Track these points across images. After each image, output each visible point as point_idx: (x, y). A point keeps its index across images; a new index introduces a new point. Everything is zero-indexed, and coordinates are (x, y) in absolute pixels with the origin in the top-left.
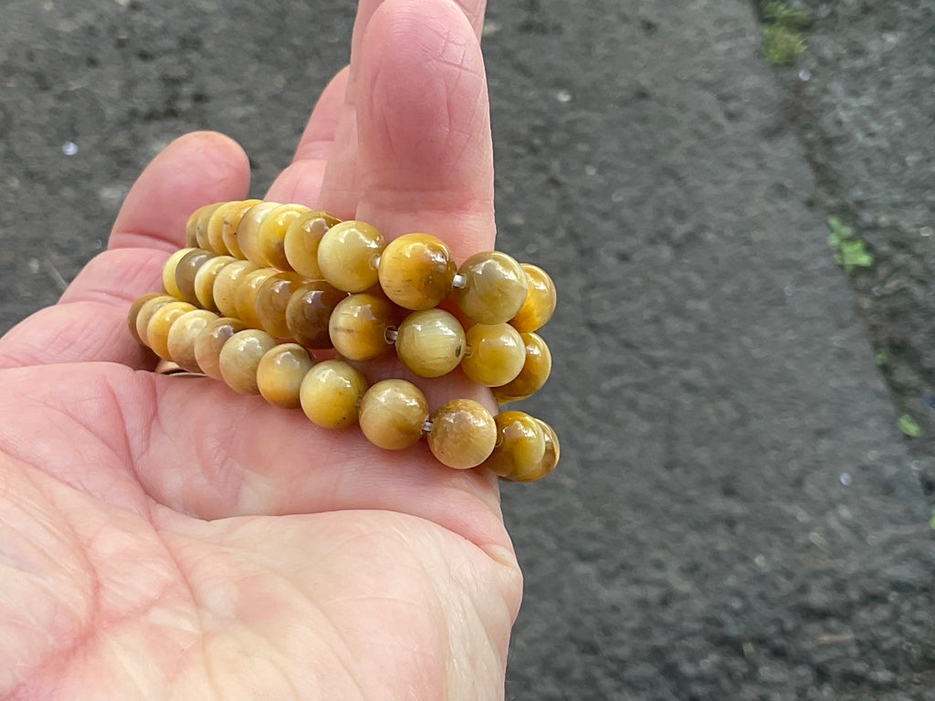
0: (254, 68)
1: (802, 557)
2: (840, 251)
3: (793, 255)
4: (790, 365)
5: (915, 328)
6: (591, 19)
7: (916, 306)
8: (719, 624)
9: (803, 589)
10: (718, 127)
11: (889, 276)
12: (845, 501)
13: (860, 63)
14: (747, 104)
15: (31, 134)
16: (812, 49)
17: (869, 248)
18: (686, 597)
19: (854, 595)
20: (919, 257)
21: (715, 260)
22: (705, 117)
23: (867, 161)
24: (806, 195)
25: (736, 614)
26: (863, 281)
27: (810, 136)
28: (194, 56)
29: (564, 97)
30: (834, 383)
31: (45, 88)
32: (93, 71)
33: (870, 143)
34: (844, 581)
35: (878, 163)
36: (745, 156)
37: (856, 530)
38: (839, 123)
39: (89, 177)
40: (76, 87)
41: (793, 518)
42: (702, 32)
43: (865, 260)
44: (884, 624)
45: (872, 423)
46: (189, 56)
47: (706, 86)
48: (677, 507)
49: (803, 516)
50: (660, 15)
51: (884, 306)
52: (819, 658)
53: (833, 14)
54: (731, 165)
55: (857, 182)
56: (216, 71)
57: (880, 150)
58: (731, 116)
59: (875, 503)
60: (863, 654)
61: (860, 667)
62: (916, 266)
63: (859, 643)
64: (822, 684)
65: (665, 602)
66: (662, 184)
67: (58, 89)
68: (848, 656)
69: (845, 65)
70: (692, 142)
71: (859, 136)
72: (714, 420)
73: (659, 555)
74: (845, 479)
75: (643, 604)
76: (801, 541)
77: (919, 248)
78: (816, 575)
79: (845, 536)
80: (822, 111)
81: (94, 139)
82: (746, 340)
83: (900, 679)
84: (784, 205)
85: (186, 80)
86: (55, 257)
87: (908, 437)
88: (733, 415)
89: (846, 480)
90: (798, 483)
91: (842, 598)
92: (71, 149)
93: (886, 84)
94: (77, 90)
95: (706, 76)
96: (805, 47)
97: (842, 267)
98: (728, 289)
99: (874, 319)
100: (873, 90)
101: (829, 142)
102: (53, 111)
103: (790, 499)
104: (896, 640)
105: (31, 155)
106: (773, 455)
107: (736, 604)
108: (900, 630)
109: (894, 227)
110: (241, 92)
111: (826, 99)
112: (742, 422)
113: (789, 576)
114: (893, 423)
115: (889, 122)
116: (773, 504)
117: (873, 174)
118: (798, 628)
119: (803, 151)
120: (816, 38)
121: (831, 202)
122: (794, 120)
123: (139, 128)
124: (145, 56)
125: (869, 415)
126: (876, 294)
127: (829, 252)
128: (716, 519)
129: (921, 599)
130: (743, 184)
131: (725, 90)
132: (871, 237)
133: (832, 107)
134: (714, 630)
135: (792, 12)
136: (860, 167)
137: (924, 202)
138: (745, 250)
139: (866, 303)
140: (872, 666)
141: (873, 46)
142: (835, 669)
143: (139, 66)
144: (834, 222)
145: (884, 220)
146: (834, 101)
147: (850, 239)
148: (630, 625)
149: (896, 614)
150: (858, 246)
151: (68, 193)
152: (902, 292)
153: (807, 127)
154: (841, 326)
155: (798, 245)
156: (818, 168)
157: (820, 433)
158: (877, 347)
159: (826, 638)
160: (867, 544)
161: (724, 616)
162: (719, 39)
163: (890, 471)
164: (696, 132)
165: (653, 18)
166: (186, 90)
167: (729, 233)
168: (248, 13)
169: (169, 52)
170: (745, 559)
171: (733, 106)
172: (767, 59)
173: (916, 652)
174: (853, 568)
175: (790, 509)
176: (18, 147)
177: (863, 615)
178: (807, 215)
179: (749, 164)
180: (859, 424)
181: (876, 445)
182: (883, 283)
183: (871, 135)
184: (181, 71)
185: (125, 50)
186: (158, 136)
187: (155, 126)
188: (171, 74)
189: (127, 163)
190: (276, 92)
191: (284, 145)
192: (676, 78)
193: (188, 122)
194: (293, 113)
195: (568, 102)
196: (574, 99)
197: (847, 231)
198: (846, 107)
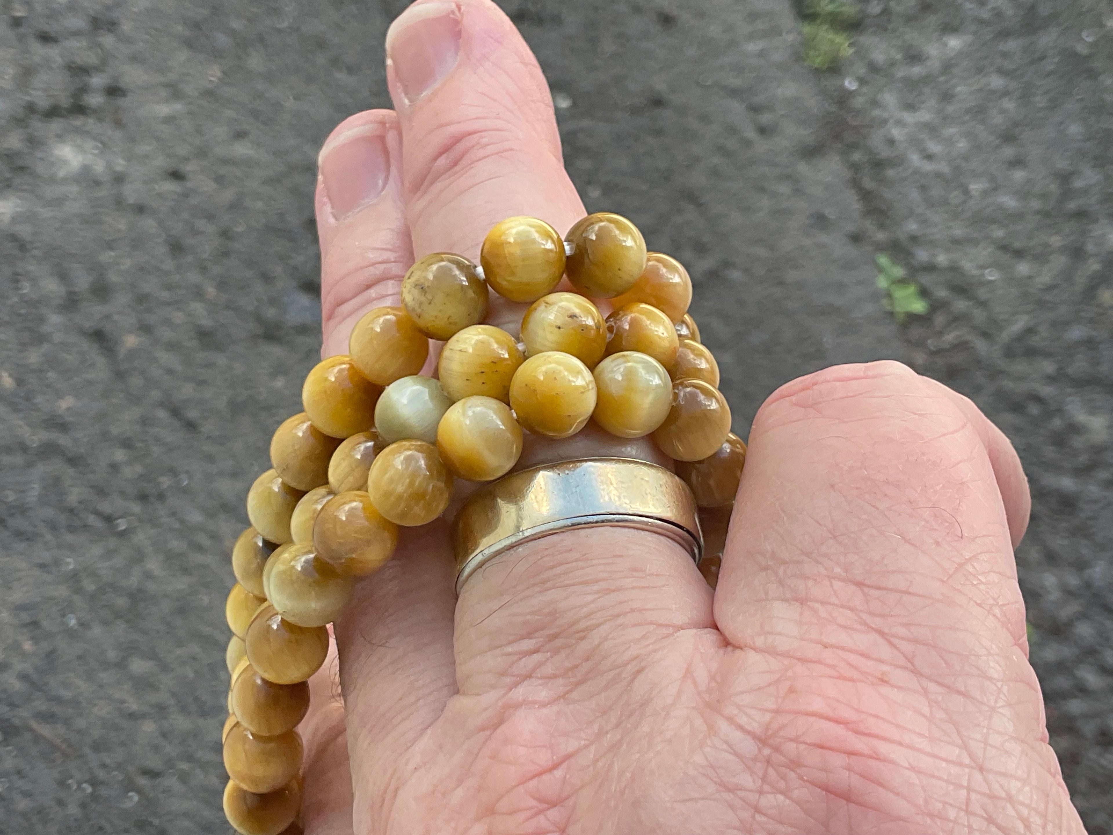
0: (182, 55)
2: (889, 295)
6: (597, 9)
7: (978, 362)
10: (748, 143)
11: (947, 326)
13: (917, 70)
14: (782, 116)
16: (861, 53)
17: (924, 293)
20: (983, 304)
21: (741, 303)
22: (732, 130)
23: (923, 188)
24: (850, 227)
26: (916, 332)
27: (856, 156)
28: (108, 40)
29: (563, 103)
33: (928, 167)
35: (936, 192)
36: (779, 179)
38: (891, 142)
42: (729, 28)
43: (919, 306)
46: (102, 40)
47: (734, 93)
50: (680, 6)
51: (940, 362)
53: (886, 11)
54: (762, 190)
55: (911, 213)
56: (134, 59)
57: (939, 175)
58: (763, 131)
62: (979, 315)
66: (679, 210)
69: (899, 73)
70: (716, 160)
71: (915, 159)
77: (982, 294)
80: (871, 127)
84: (823, 238)
85: (99, 69)
93: (947, 97)
95: (735, 82)
96: (852, 50)
97: (891, 314)
98: (757, 338)
100: (932, 103)
101: (878, 164)
109: (954, 269)
110: (166, 85)
111: (876, 113)
115: (950, 141)
117: (930, 204)
119: (848, 174)
120: (866, 39)
121: (881, 236)
122: (837, 137)
123: (38, 126)
124: (45, 38)
126: (932, 348)
127: (876, 296)
130: (774, 214)
131: (756, 100)
132: (926, 279)
133: (885, 122)
135: (838, 7)
136: (915, 195)
137: (989, 238)
138: (777, 292)
139: (919, 358)
141: (933, 50)
143: (39, 51)
144: (883, 260)
145: (942, 259)
146: (886, 115)
147: (902, 282)
150: (912, 289)
152: (961, 346)
153: (854, 146)
155: (840, 288)
156: (865, 196)
162: (751, 37)
164: (722, 151)
165: (672, 9)
166: (97, 81)
167: (759, 271)
169: (77, 33)
171: (765, 118)
172: (806, 64)
178: (852, 251)
179: (784, 189)
182: (940, 334)
183: (929, 157)
184: (91, 58)
185: (22, 30)
186: (60, 138)
187: (56, 125)
188: (79, 61)
189: (22, 169)
190: (209, 86)
191: (219, 151)
192: (698, 84)
193: (100, 120)
194: (229, 113)
195: (568, 109)
196: (575, 105)
197: (899, 272)
198: (899, 123)
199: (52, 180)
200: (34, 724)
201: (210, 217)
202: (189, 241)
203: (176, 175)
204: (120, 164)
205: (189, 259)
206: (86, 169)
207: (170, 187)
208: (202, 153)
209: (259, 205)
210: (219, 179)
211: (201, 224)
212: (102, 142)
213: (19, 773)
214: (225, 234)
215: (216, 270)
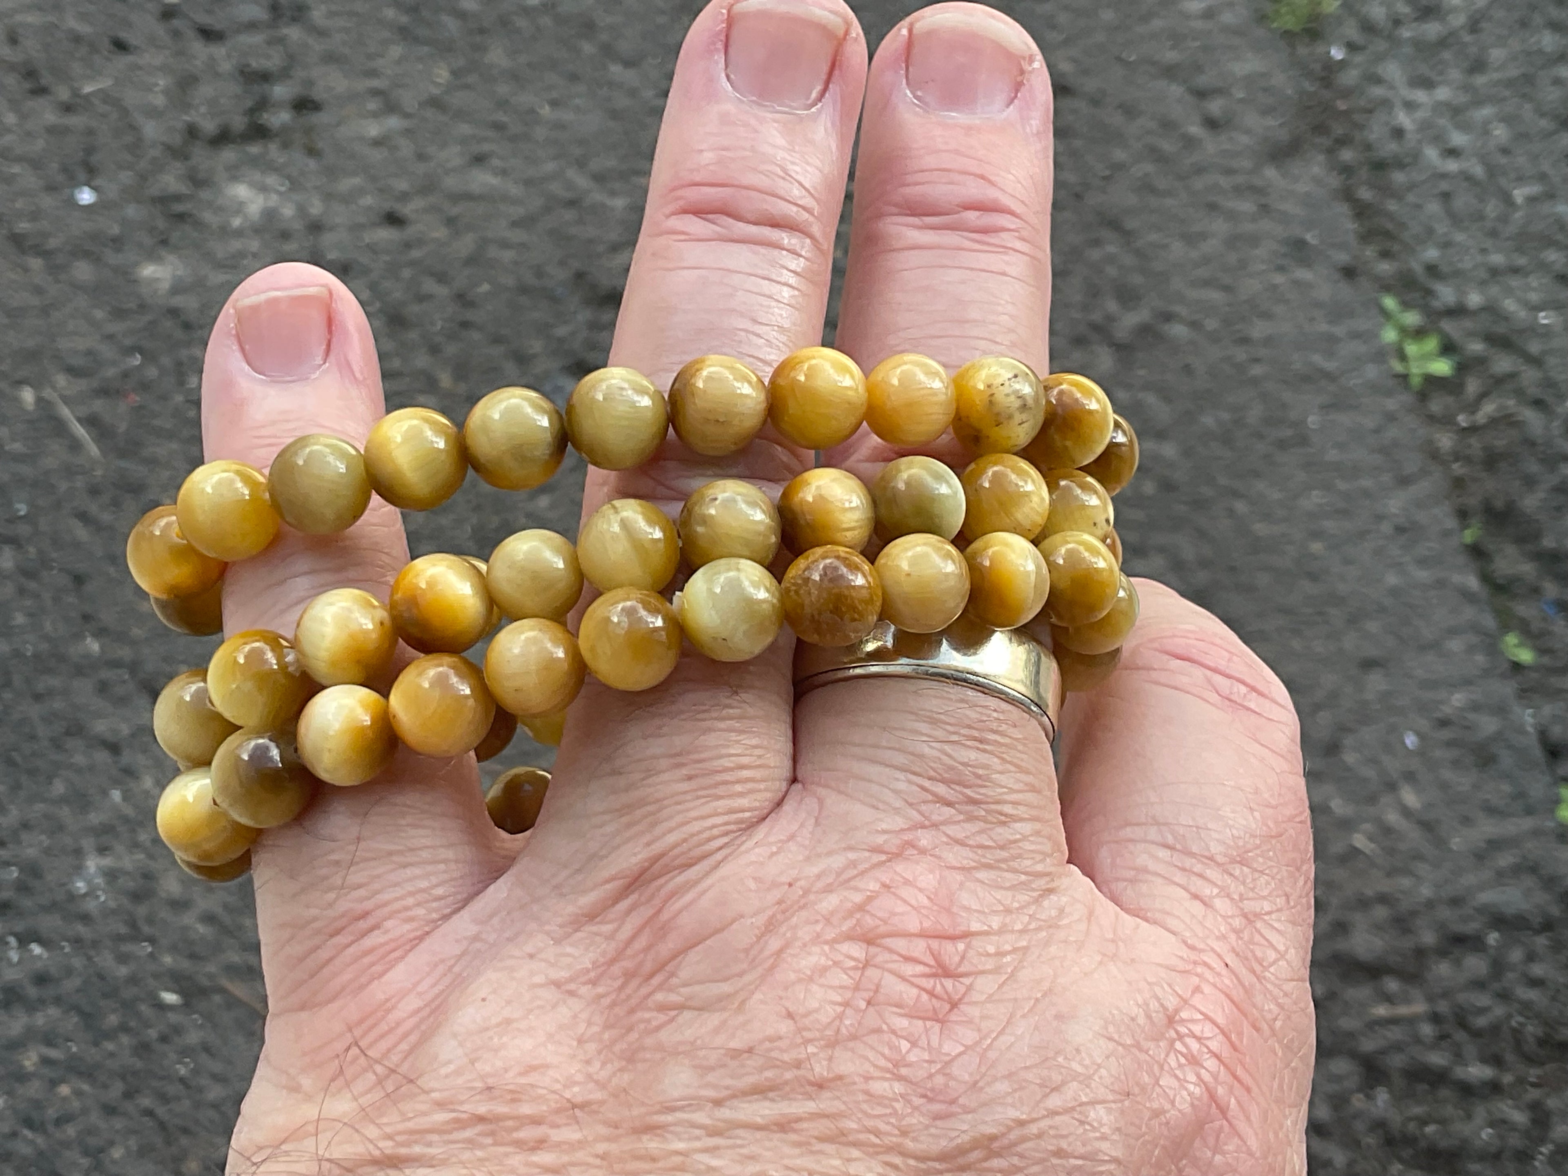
0: (396, 51)
1: (1340, 874)
2: (1403, 357)
3: (1318, 359)
4: (1317, 547)
5: (1530, 482)
7: (1531, 443)
9: (1341, 928)
10: (1190, 143)
11: (1483, 396)
12: (1410, 777)
13: (1432, 29)
14: (1241, 101)
16: (1350, 6)
17: (1448, 349)
19: (1429, 938)
20: (1536, 361)
21: (1188, 369)
22: (1167, 125)
23: (1446, 196)
24: (1343, 258)
26: (1438, 405)
27: (1347, 155)
28: (293, 33)
30: (1392, 579)
31: (40, 91)
32: (123, 61)
33: (1452, 166)
34: (1412, 914)
35: (1462, 201)
36: (1238, 191)
37: (1429, 826)
38: (1398, 133)
39: (117, 242)
40: (92, 89)
41: (1324, 810)
43: (1442, 367)
44: (1479, 985)
45: (1455, 645)
46: (285, 31)
47: (1170, 72)
49: (1339, 807)
51: (1475, 444)
52: (1368, 1045)
54: (1213, 207)
55: (1429, 234)
56: (331, 58)
57: (1468, 178)
58: (1212, 124)
59: (1463, 782)
60: (1443, 1037)
61: (1437, 1059)
62: (1530, 376)
63: (1435, 1018)
64: (1372, 1088)
66: (1097, 243)
67: (63, 94)
68: (1418, 1040)
69: (1406, 32)
70: (1147, 168)
71: (1431, 153)
74: (1411, 741)
76: (1337, 847)
77: (1534, 347)
78: (1363, 903)
79: (1413, 836)
80: (1370, 111)
81: (126, 177)
82: (1240, 507)
83: (1507, 1079)
84: (1303, 274)
85: (284, 74)
86: (61, 380)
87: (1517, 667)
89: (1413, 743)
90: (1333, 749)
91: (1407, 943)
92: (86, 196)
93: (1478, 66)
94: (93, 93)
95: (1171, 56)
96: (1338, 2)
97: (1404, 379)
98: (1209, 420)
99: (1458, 469)
100: (1455, 74)
101: (1381, 165)
102: (52, 130)
103: (1317, 777)
104: (1499, 1011)
105: (17, 206)
108: (1504, 996)
109: (1491, 309)
110: (376, 93)
111: (1377, 92)
114: (1492, 648)
115: (1484, 131)
117: (1455, 220)
118: (1332, 995)
119: (1334, 181)
121: (1385, 267)
122: (1320, 129)
123: (201, 156)
124: (209, 35)
125: (1453, 632)
126: (1464, 425)
127: (1380, 355)
129: (1541, 941)
130: (1233, 241)
131: (1202, 81)
132: (1448, 326)
133: (1386, 104)
136: (1434, 207)
137: (1543, 266)
138: (1241, 354)
139: (1446, 441)
140: (1459, 1057)
142: (1397, 1061)
143: (200, 49)
144: (1390, 302)
145: (1474, 299)
146: (1391, 94)
147: (1419, 333)
149: (1498, 967)
150: (1431, 344)
151: (83, 271)
152: (1505, 420)
153: (1343, 142)
154: (1404, 481)
155: (1330, 343)
156: (1361, 211)
157: (1369, 664)
158: (1463, 515)
159: (1381, 1011)
160: (1450, 850)
163: (1488, 725)
164: (1154, 153)
166: (280, 91)
167: (1211, 324)
169: (252, 26)
171: (1215, 107)
172: (1275, 25)
173: (1532, 1030)
174: (1426, 891)
175: (1318, 793)
177: (1443, 969)
178: (1346, 291)
179: (1246, 206)
180: (1434, 646)
181: (1466, 682)
182: (1473, 407)
183: (1452, 153)
184: (273, 61)
185: (176, 23)
186: (234, 173)
187: (229, 154)
188: (255, 64)
189: (181, 217)
190: (436, 91)
191: (451, 182)
192: (1120, 60)
193: (286, 145)
194: (465, 129)
197: (1412, 318)
198: (1410, 106)
199: (225, 232)
200: (225, 983)
201: (442, 278)
202: (414, 309)
203: (393, 220)
204: (316, 208)
205: (413, 335)
206: (270, 215)
207: (385, 234)
208: (428, 187)
209: (508, 256)
210: (451, 222)
211: (430, 286)
212: (289, 177)
213: (207, 1049)
214: (462, 299)
215: (451, 349)
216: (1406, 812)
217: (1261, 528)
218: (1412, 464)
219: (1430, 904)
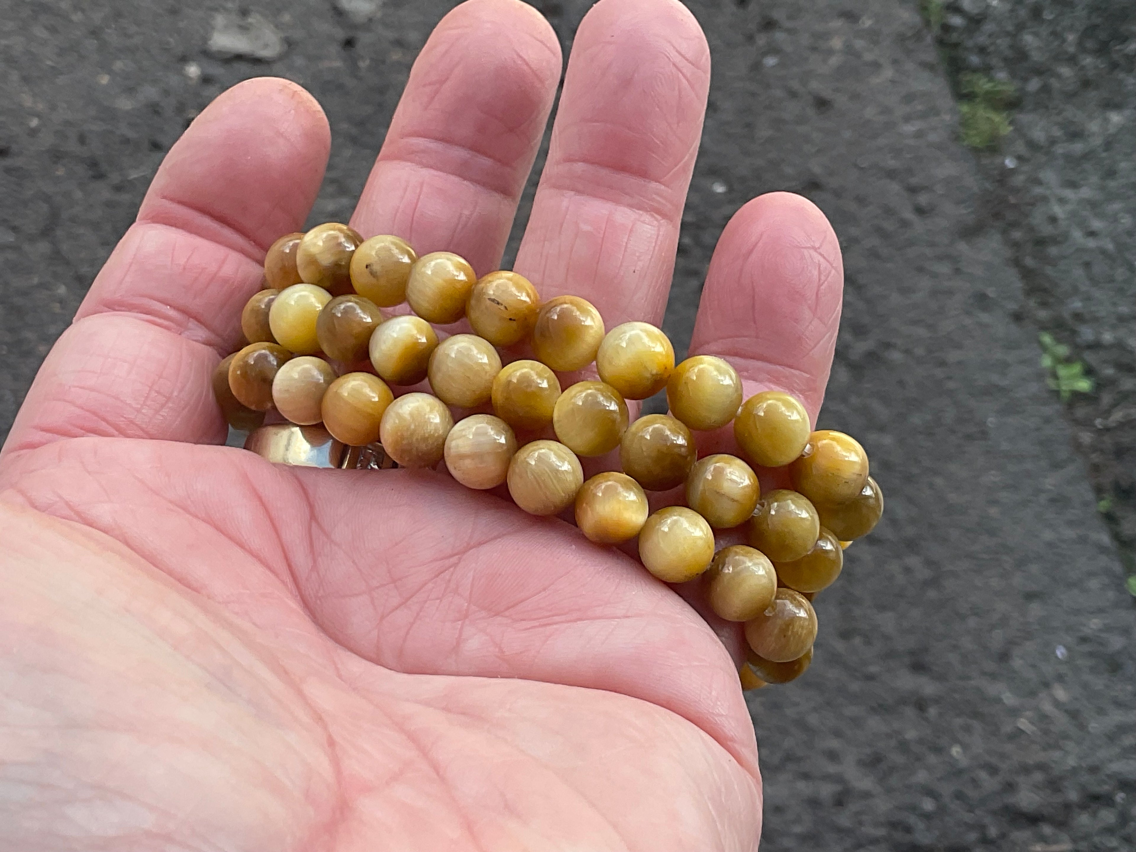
1: (1009, 747)
2: (1055, 376)
3: (995, 378)
4: (994, 511)
6: (753, 95)
8: (908, 829)
9: (1010, 787)
10: (905, 224)
11: (1114, 405)
12: (1060, 678)
13: (1078, 147)
14: (941, 195)
15: (82, 231)
16: (1020, 131)
17: (1089, 372)
18: (867, 795)
19: (1073, 796)
21: (901, 383)
22: (889, 211)
23: (1087, 265)
24: (1012, 306)
25: (927, 817)
26: (1081, 412)
27: (1017, 235)
29: (720, 189)
30: (1048, 535)
31: (100, 176)
32: (157, 156)
33: (1091, 243)
34: (1061, 778)
35: (1099, 269)
36: (939, 258)
37: (1074, 715)
38: (1053, 220)
40: (135, 176)
41: (998, 700)
42: (886, 110)
43: (1084, 385)
44: (1110, 831)
45: (1094, 584)
47: (891, 174)
48: (855, 686)
49: (1009, 699)
50: (837, 90)
51: (1108, 440)
53: (1046, 89)
54: (921, 270)
55: (1075, 291)
57: (1103, 252)
58: (920, 211)
59: (1098, 683)
65: (839, 802)
67: (115, 178)
69: (1060, 149)
70: (874, 241)
71: (1077, 235)
72: (901, 579)
73: (834, 744)
74: (1060, 652)
75: (814, 803)
76: (1007, 728)
78: (1026, 770)
79: (1062, 721)
80: (1033, 204)
82: (939, 481)
84: (985, 317)
88: (923, 573)
89: (1062, 654)
90: (1004, 657)
91: (1057, 799)
93: (1111, 173)
94: (135, 179)
95: (892, 163)
96: (1011, 128)
97: (1056, 393)
98: (916, 419)
99: (1095, 458)
100: (1094, 179)
101: (1041, 242)
102: (109, 204)
103: (993, 676)
105: (82, 255)
106: (972, 622)
107: (928, 805)
109: (1120, 345)
111: (1038, 190)
112: (934, 582)
113: (993, 770)
114: (1119, 587)
115: (1115, 219)
116: (973, 683)
117: (1094, 281)
118: (1003, 836)
119: (1008, 253)
120: (1024, 118)
121: (1043, 314)
122: (997, 216)
125: (1091, 574)
126: (1100, 427)
127: (1040, 375)
128: (903, 701)
130: (934, 293)
131: (914, 181)
132: (1090, 357)
133: (1045, 199)
134: (899, 836)
135: (995, 86)
136: (1078, 272)
138: (939, 373)
139: (1086, 437)
141: (1094, 126)
144: (1047, 339)
145: (1108, 337)
146: (1048, 192)
147: (1068, 361)
148: (798, 829)
149: (1124, 819)
150: (1077, 368)
152: (1129, 424)
153: (1014, 225)
154: (1056, 466)
155: (1003, 367)
156: (1027, 274)
157: (1030, 596)
158: (1099, 491)
159: (1037, 848)
160: (1089, 732)
161: (912, 820)
162: (907, 119)
163: (1117, 642)
164: (879, 231)
165: (827, 93)
167: (920, 351)
168: (340, 87)
170: (938, 750)
171: (923, 199)
172: (965, 143)
174: (1071, 762)
175: (993, 689)
176: (65, 247)
177: (1084, 819)
178: (1014, 331)
179: (944, 268)
180: (1078, 584)
181: (1100, 611)
182: (1107, 413)
183: (1092, 234)
192: (856, 166)
195: (725, 194)
196: (731, 189)
197: (1063, 350)
198: (1062, 201)
216: (1057, 704)
217: (953, 497)
218: (1063, 453)
219: (1074, 771)
